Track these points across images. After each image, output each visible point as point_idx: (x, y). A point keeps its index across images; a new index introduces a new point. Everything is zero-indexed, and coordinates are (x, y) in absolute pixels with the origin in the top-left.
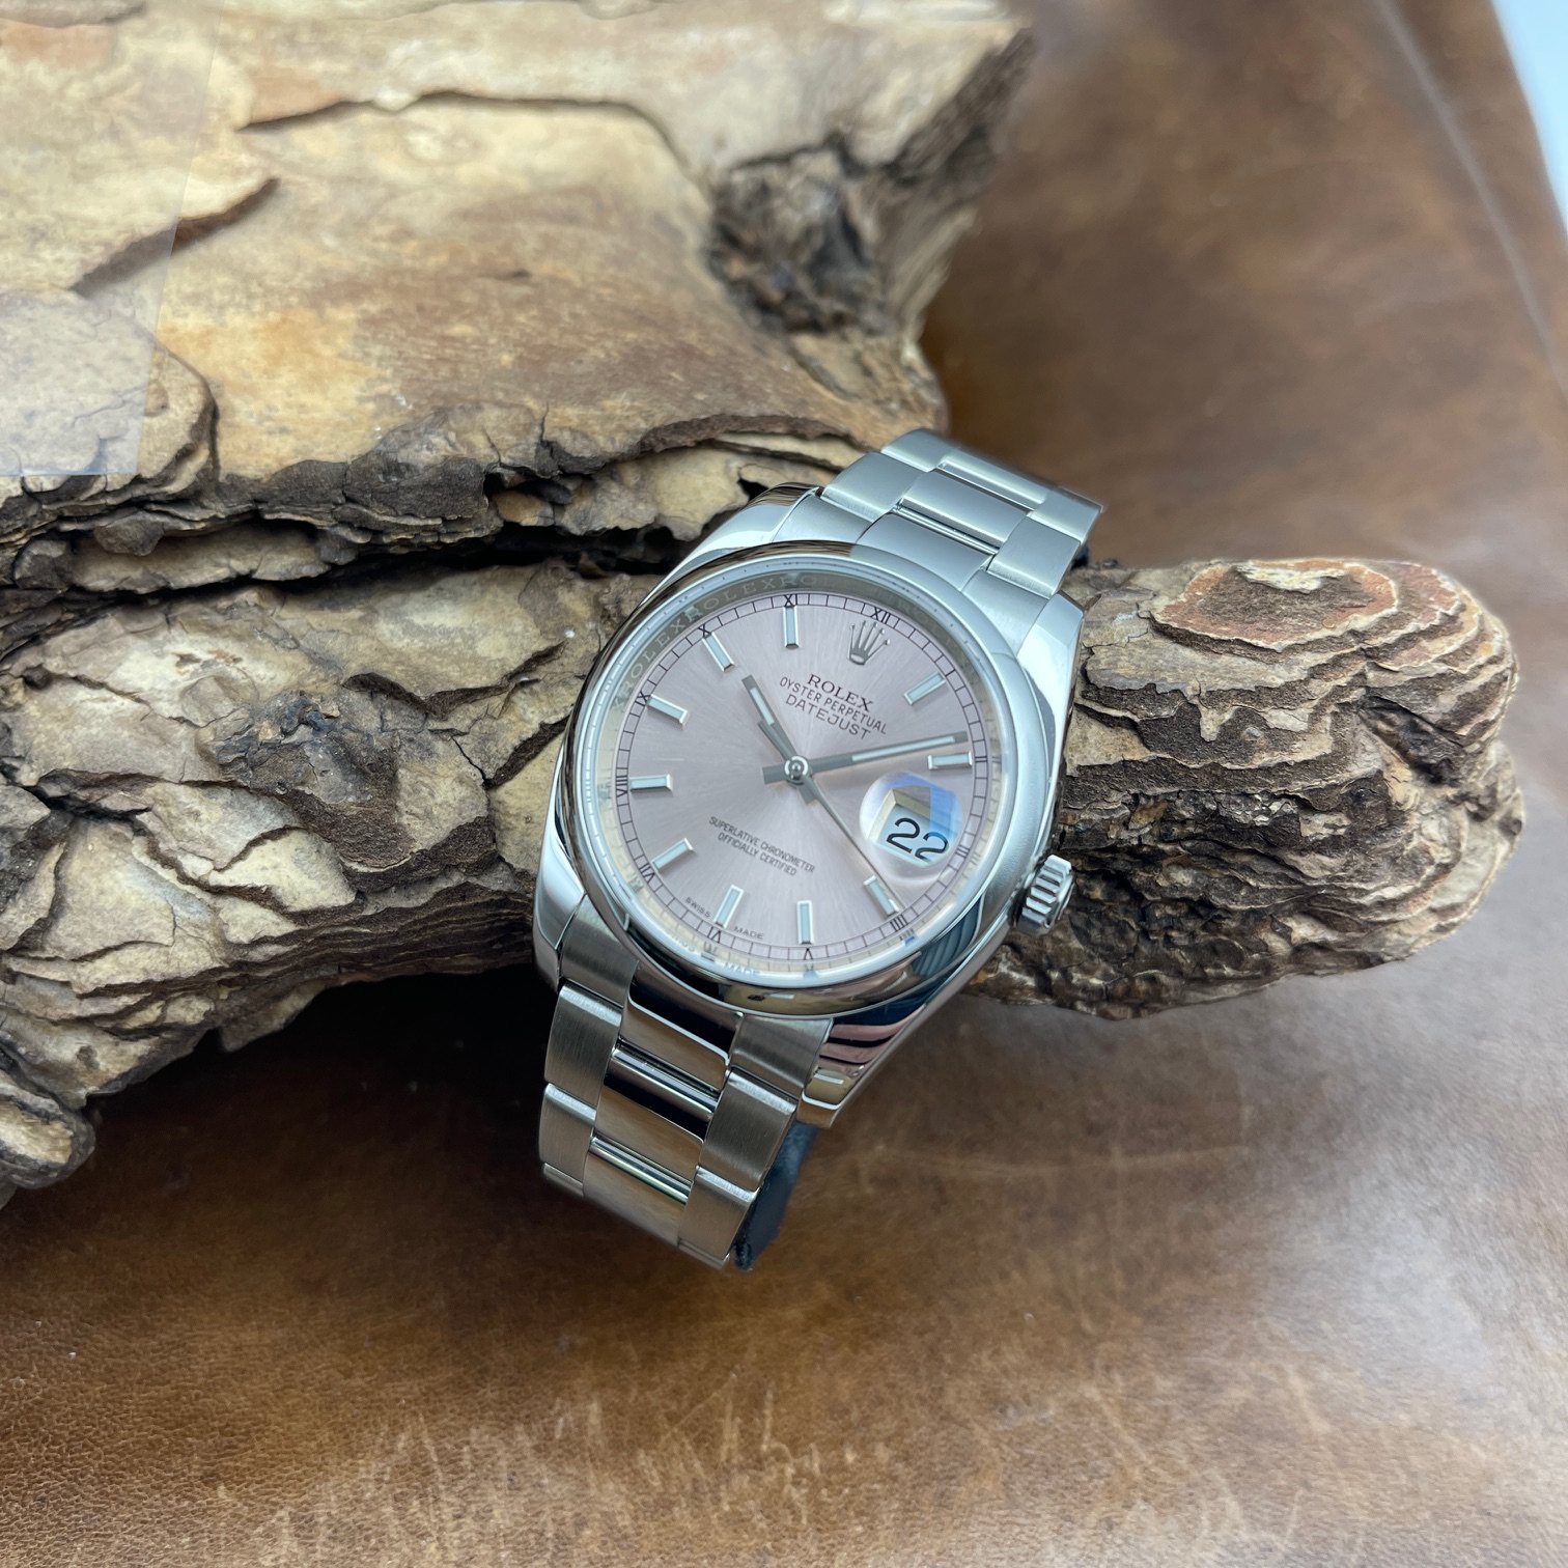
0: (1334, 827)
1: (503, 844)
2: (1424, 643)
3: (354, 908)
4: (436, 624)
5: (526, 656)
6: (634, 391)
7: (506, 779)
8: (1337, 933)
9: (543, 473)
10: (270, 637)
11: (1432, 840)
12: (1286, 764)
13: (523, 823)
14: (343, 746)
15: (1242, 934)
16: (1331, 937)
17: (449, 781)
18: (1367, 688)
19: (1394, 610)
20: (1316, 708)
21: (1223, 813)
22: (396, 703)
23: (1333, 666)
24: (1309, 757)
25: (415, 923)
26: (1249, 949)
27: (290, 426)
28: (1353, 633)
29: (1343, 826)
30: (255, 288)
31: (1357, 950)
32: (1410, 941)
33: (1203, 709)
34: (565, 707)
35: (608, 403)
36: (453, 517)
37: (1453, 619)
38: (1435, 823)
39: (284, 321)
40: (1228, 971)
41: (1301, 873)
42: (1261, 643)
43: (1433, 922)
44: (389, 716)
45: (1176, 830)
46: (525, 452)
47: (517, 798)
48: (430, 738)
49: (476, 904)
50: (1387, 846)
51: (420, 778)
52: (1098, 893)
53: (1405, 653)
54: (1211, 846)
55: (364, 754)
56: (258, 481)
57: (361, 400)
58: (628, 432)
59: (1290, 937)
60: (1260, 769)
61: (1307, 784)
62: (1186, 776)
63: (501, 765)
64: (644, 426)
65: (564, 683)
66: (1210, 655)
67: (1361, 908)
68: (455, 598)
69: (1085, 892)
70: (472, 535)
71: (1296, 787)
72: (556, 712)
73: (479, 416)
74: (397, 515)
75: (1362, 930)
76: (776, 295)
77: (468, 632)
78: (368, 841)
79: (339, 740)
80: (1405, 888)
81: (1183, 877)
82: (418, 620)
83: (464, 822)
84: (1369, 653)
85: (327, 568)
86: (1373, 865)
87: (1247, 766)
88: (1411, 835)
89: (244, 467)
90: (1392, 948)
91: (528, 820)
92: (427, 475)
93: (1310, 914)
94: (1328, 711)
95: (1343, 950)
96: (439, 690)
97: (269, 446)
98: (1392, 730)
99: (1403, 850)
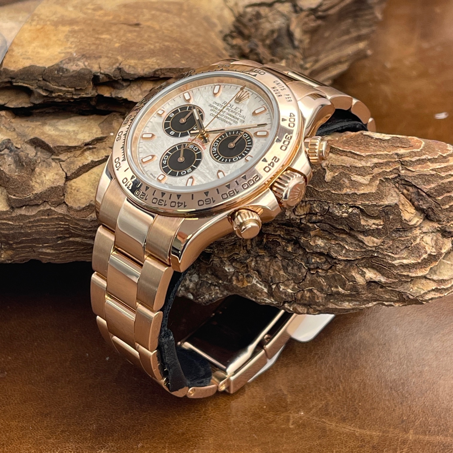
0: (377, 225)
1: (67, 198)
2: (429, 163)
3: (9, 212)
4: (66, 129)
5: (93, 139)
6: (159, 58)
7: (75, 178)
8: (385, 278)
9: (115, 77)
10: (6, 127)
11: (427, 244)
12: (356, 194)
13: (76, 191)
14: (18, 157)
15: (345, 272)
16: (383, 280)
17: (53, 174)
18: (399, 176)
19: (419, 150)
20: (373, 177)
21: (330, 211)
22: (43, 150)
23: (386, 165)
24: (365, 192)
25: (29, 222)
26: (348, 280)
27: (31, 58)
28: (397, 154)
29: (381, 225)
30: (35, 18)
31: (397, 290)
32: (422, 292)
33: (327, 171)
34: (102, 157)
35: (147, 60)
36: (79, 88)
37: (445, 157)
38: (430, 238)
39: (42, 28)
40: (340, 289)
41: (364, 243)
42: (358, 153)
43: (433, 286)
44: (39, 153)
45: (314, 218)
46: (110, 70)
47: (77, 184)
48: (51, 161)
49: (53, 218)
50: (403, 239)
51: (43, 171)
52: (290, 249)
53: (420, 166)
54: (328, 227)
55: (24, 158)
56: (14, 71)
57: (60, 53)
58: (150, 68)
59: (365, 277)
60: (345, 194)
61: (363, 202)
62: (317, 194)
63: (73, 172)
64: (157, 67)
65: (104, 149)
66: (339, 156)
67: (393, 266)
68: (76, 122)
69: (285, 248)
70: (84, 96)
71: (358, 203)
72: (99, 158)
73: (99, 60)
74: (59, 86)
75: (396, 278)
76: (247, 50)
77: (76, 132)
78: (18, 187)
79: (18, 154)
80: (413, 262)
81: (320, 242)
82: (61, 128)
83: (53, 186)
84: (402, 163)
85: (32, 105)
86: (397, 247)
87: (340, 192)
88: (415, 239)
89: (11, 67)
90: (414, 293)
91: (77, 191)
92: (72, 74)
93: (373, 267)
94: (379, 179)
95: (390, 289)
96: (58, 145)
97: (22, 62)
98: (408, 193)
99: (412, 243)
